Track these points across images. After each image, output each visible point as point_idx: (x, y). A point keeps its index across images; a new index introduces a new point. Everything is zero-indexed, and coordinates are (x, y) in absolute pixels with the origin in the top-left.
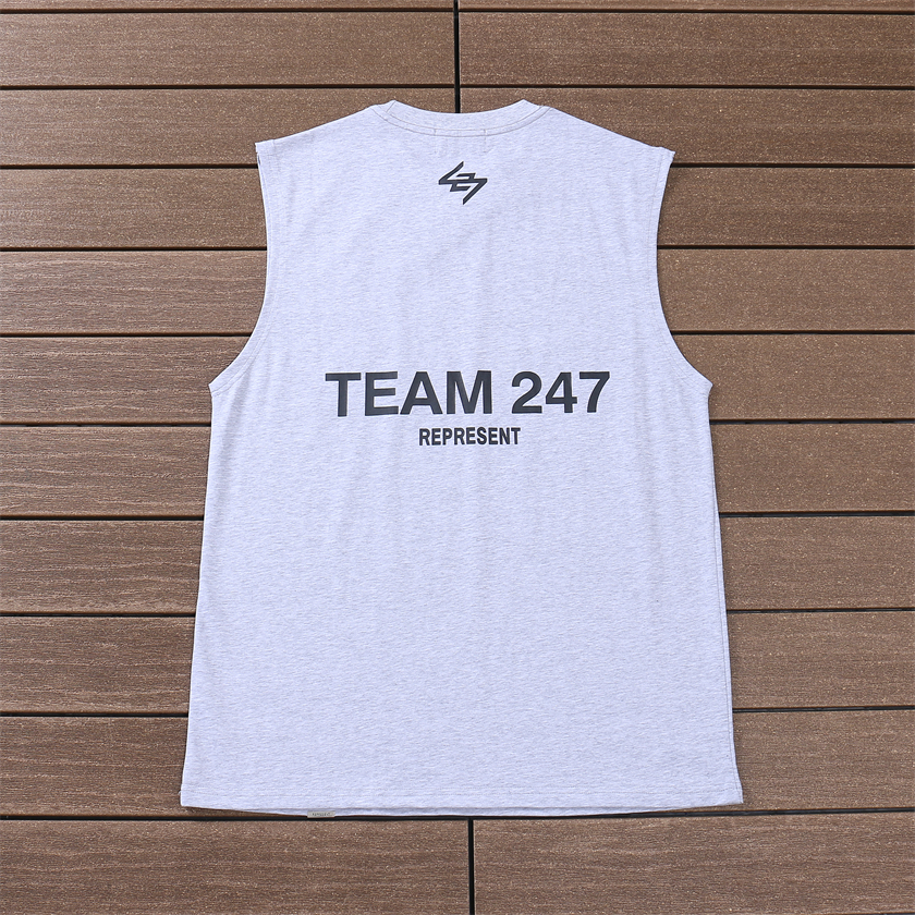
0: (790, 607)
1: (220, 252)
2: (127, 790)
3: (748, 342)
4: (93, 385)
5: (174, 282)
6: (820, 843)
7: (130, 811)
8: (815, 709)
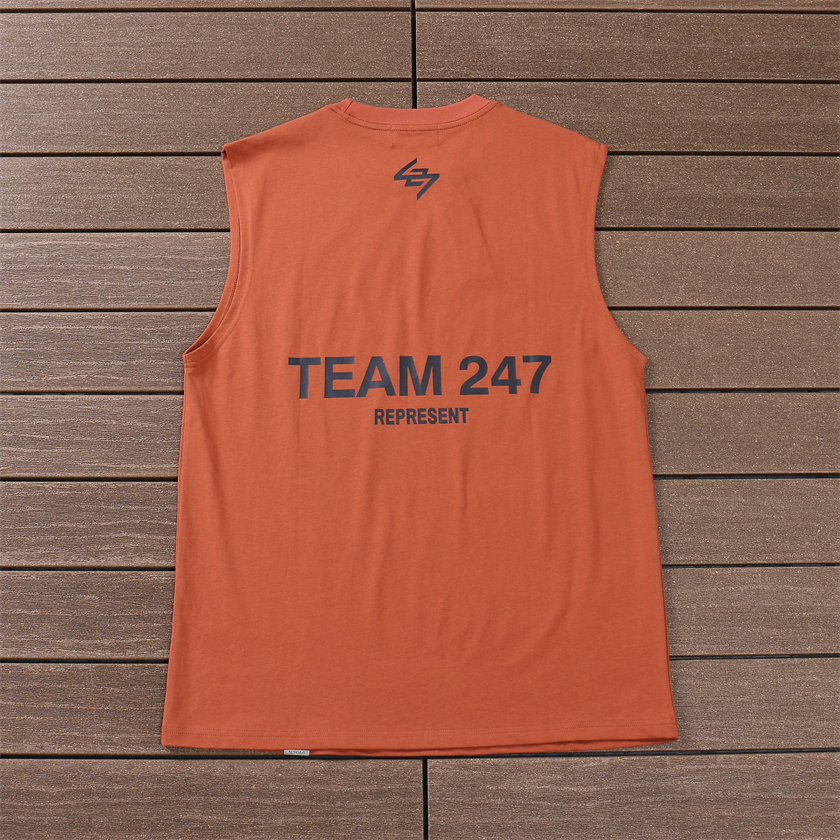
0: (722, 563)
1: (194, 234)
2: (106, 731)
3: (683, 317)
4: (76, 357)
5: (151, 261)
6: (748, 780)
7: (110, 751)
8: (745, 657)
